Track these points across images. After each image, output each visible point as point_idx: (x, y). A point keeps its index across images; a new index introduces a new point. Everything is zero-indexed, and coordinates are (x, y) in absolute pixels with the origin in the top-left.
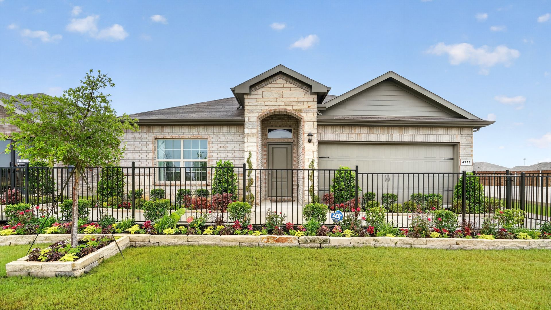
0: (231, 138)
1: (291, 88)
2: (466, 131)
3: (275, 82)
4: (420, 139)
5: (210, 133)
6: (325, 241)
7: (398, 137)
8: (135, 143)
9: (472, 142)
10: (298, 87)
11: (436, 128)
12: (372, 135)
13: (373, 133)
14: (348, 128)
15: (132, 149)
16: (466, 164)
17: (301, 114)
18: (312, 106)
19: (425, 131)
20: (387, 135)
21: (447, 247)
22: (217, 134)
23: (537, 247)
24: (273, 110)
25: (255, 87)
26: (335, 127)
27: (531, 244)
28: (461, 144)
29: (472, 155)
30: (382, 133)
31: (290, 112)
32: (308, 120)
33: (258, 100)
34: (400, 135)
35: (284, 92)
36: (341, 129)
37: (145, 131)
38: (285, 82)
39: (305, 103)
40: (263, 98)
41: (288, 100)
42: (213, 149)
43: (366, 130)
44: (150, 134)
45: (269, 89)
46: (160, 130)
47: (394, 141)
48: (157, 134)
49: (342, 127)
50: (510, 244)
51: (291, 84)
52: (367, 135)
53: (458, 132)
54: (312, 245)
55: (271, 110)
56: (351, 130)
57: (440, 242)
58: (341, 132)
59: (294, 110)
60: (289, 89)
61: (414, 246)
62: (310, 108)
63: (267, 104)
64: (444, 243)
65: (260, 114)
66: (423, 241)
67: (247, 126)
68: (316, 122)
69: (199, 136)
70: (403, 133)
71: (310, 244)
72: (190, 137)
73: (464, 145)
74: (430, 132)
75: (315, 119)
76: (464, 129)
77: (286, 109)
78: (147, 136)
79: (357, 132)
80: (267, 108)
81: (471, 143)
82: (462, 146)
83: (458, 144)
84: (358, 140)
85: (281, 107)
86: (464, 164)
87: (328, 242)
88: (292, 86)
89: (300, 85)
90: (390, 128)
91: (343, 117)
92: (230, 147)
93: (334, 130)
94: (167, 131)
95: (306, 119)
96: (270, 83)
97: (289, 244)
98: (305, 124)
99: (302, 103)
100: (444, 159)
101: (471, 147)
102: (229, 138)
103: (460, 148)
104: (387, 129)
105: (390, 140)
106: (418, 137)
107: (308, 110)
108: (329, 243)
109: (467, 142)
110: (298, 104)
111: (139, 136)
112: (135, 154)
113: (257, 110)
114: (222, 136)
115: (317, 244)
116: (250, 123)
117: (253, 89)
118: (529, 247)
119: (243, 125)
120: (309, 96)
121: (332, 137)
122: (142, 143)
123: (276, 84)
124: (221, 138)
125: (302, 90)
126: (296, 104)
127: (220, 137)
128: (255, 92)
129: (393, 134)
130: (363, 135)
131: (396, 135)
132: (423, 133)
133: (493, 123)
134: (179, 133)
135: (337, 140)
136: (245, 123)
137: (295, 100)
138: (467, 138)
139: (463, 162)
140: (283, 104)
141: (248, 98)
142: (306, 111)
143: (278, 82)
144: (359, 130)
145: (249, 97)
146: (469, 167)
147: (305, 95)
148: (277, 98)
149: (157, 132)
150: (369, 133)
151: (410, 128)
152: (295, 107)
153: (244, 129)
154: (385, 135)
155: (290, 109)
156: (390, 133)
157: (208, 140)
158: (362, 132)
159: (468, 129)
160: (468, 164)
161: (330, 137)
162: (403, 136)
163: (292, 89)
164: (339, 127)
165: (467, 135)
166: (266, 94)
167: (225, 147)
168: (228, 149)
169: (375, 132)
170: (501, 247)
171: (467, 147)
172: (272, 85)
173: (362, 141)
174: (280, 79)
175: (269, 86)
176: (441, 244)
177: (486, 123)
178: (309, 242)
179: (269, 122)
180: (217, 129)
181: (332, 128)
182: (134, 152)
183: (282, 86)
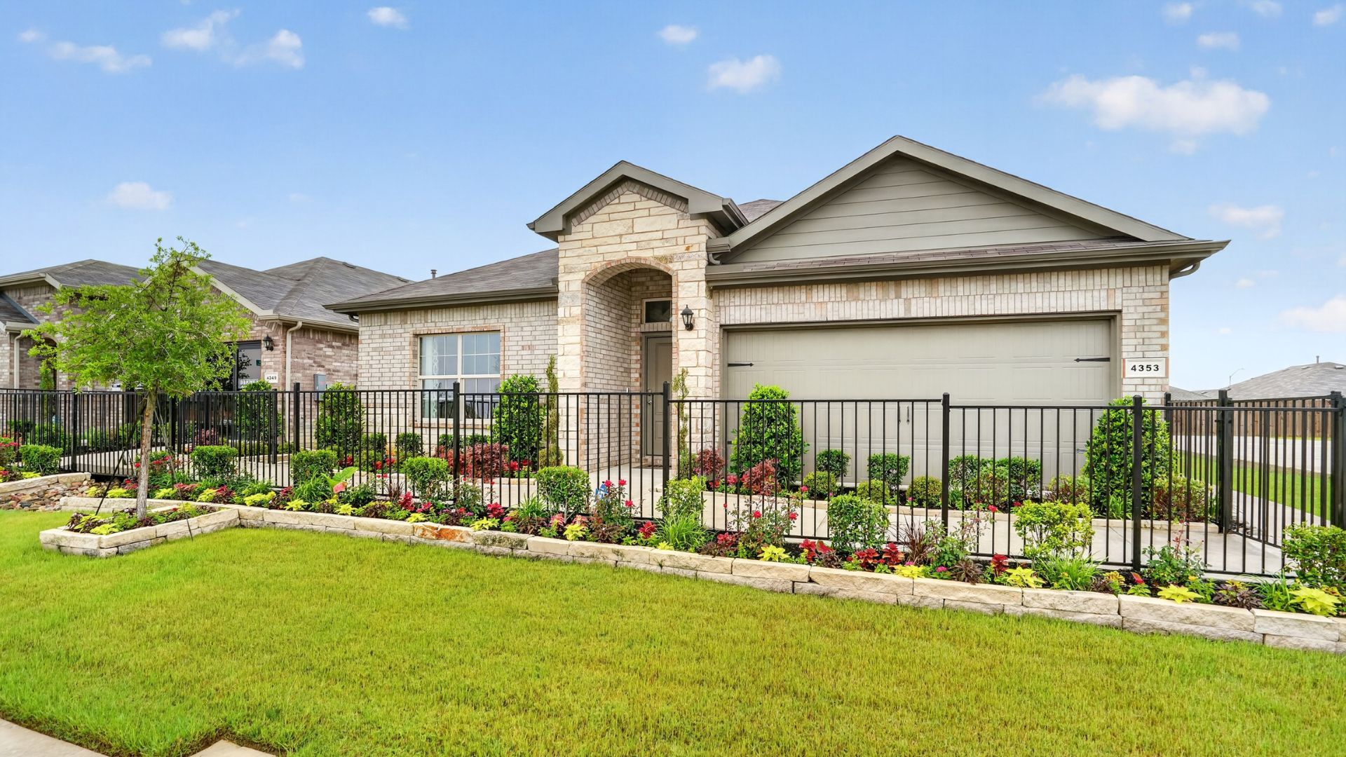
0: (541, 328)
1: (649, 209)
2: (1142, 277)
3: (617, 201)
4: (991, 306)
5: (505, 320)
6: (521, 543)
7: (926, 305)
8: (384, 345)
9: (1164, 308)
10: (665, 205)
11: (1041, 275)
12: (853, 304)
13: (857, 299)
14: (792, 289)
15: (380, 358)
16: (1145, 373)
17: (670, 265)
18: (694, 246)
19: (1006, 286)
20: (895, 301)
21: (785, 585)
22: (517, 320)
23: (1049, 611)
24: (613, 261)
25: (578, 217)
26: (759, 290)
27: (1028, 602)
28: (1124, 316)
29: (1165, 348)
30: (880, 296)
31: (648, 263)
32: (686, 279)
33: (585, 243)
34: (933, 300)
35: (635, 220)
36: (775, 293)
37: (399, 322)
38: (637, 197)
39: (680, 241)
40: (593, 238)
41: (643, 237)
42: (510, 353)
43: (839, 293)
44: (406, 326)
45: (606, 218)
46: (423, 318)
47: (913, 315)
48: (418, 325)
49: (776, 288)
50: (961, 595)
51: (650, 199)
52: (841, 305)
53: (1117, 280)
54: (495, 548)
55: (610, 262)
56: (800, 295)
57: (764, 572)
58: (775, 300)
59: (656, 258)
60: (646, 213)
61: (703, 574)
62: (691, 250)
63: (601, 249)
64: (775, 574)
65: (588, 273)
66: (722, 565)
67: (563, 301)
68: (704, 283)
69: (486, 327)
70: (941, 294)
71: (494, 547)
72: (470, 330)
73: (1135, 316)
74: (1021, 285)
75: (701, 275)
76: (1135, 270)
77: (640, 258)
78: (402, 331)
79: (815, 299)
80: (601, 259)
81: (1162, 310)
82: (1127, 321)
83: (1118, 317)
84: (817, 319)
85: (630, 254)
86: (1138, 374)
87: (525, 547)
88: (652, 203)
89: (669, 200)
90: (903, 283)
91: (779, 265)
92: (541, 347)
93: (759, 295)
94: (433, 320)
95: (681, 276)
96: (608, 204)
97: (458, 544)
98: (680, 289)
99: (674, 241)
100: (1078, 360)
101: (1164, 321)
102: (538, 328)
103: (1121, 326)
104: (896, 286)
105: (902, 315)
106: (984, 302)
107: (686, 255)
108: (527, 548)
109: (1145, 309)
110: (666, 245)
111: (391, 332)
112: (384, 366)
113: (582, 266)
114: (525, 324)
115: (504, 549)
116: (569, 294)
117: (574, 221)
118: (1022, 608)
119: (556, 299)
120: (690, 223)
121: (753, 314)
122: (394, 344)
123: (619, 203)
124: (525, 329)
125: (674, 211)
126: (661, 245)
127: (522, 327)
128: (579, 228)
129: (910, 299)
130: (830, 305)
131: (920, 301)
132: (1001, 292)
133: (1222, 248)
134: (452, 323)
135: (764, 321)
136: (560, 295)
137: (659, 235)
138: (1146, 295)
139: (1134, 368)
140: (634, 246)
141: (564, 241)
142: (681, 258)
143: (623, 199)
144: (821, 294)
145: (568, 237)
146: (1154, 381)
147: (681, 222)
148: (621, 235)
149: (418, 324)
150: (844, 299)
151: (960, 281)
152: (660, 252)
153: (557, 307)
154: (889, 302)
155: (648, 256)
156: (904, 296)
157: (502, 334)
158: (826, 299)
159: (1150, 270)
160: (1152, 373)
161: (748, 314)
162: (939, 301)
163: (653, 211)
164: (770, 289)
165: (1146, 289)
166: (601, 229)
167: (530, 347)
168: (536, 352)
169: (862, 296)
170: (934, 602)
171: (1147, 322)
172: (613, 206)
173: (827, 322)
174: (628, 192)
175: (607, 209)
176: (768, 576)
177: (1208, 249)
178: (490, 542)
179: (645, 288)
180: (517, 310)
181: (753, 293)
182: (382, 362)
183: (631, 207)
